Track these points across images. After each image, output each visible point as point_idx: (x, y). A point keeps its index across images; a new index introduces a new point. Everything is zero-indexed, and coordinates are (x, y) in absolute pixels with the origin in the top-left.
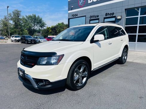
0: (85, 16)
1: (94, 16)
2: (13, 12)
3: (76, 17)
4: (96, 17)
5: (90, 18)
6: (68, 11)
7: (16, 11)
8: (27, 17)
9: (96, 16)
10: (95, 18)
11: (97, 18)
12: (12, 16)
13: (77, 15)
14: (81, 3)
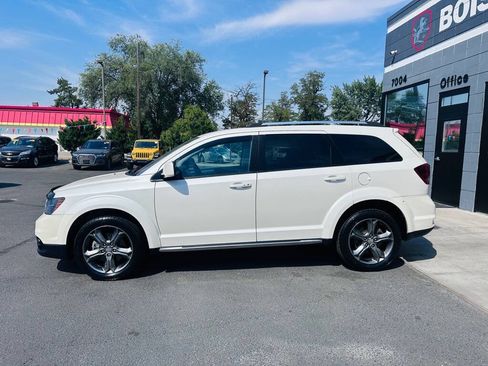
0: (428, 81)
1: (452, 79)
2: (303, 81)
3: (403, 85)
4: (459, 83)
5: (443, 87)
6: (385, 66)
7: (311, 75)
8: (346, 88)
9: (460, 77)
10: (458, 87)
11: (463, 85)
12: (299, 91)
13: (405, 80)
14: (418, 35)
